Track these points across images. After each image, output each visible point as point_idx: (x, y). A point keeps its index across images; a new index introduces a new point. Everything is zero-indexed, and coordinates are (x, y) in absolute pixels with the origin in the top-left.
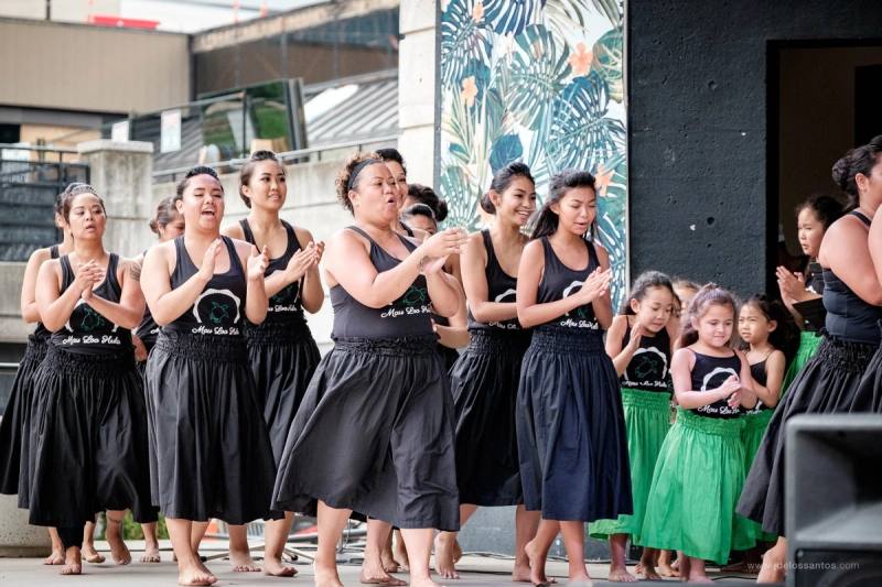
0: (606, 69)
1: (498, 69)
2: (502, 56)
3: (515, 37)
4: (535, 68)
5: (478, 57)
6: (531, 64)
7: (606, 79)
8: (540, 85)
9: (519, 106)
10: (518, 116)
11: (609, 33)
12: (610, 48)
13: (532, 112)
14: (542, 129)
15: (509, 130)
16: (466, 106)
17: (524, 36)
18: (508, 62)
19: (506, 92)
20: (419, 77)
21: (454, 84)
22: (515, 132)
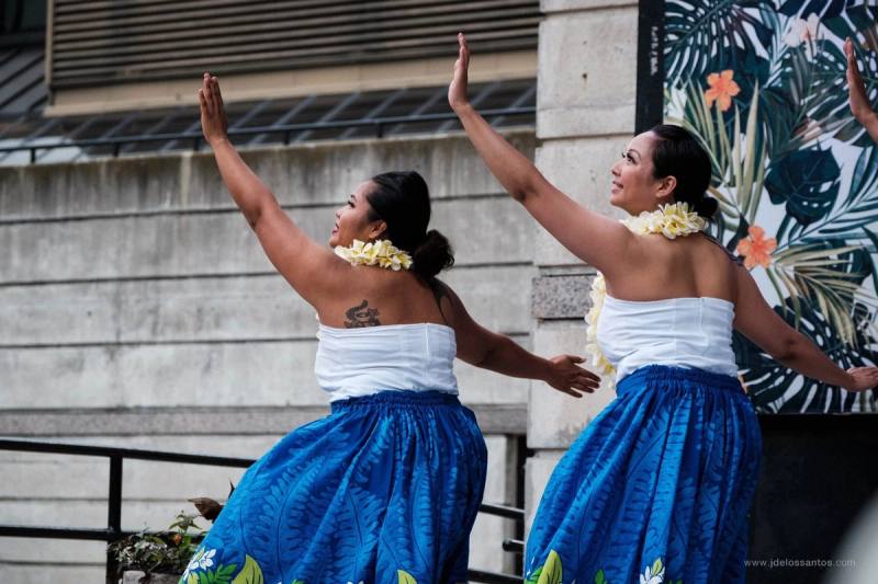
1: (786, 63)
2: (794, 42)
3: (822, 20)
4: (867, 65)
5: (740, 43)
9: (834, 112)
10: (829, 127)
15: (814, 142)
16: (713, 110)
17: (843, 20)
18: (808, 53)
19: (802, 95)
20: (583, 72)
21: (690, 80)
22: (824, 147)
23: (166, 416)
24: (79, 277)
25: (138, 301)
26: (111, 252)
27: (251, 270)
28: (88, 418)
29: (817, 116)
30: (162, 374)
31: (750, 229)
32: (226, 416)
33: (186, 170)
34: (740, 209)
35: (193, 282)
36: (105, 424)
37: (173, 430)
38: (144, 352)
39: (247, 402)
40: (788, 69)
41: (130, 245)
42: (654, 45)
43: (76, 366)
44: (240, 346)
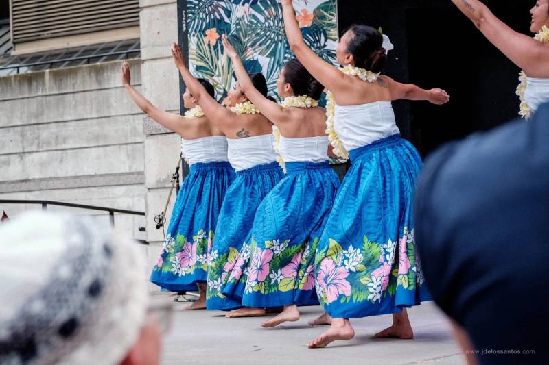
0: (324, 23)
1: (237, 24)
2: (239, 15)
3: (250, 6)
4: (269, 23)
5: (218, 17)
6: (266, 20)
7: (325, 28)
8: (274, 32)
9: (258, 44)
10: (256, 50)
11: (325, 3)
12: (326, 11)
13: (268, 47)
14: (277, 57)
15: (251, 57)
16: (209, 45)
17: (259, 6)
18: (246, 20)
19: (245, 37)
20: (157, 31)
21: (198, 33)
22: (255, 59)
23: (45, 182)
24: (6, 125)
25: (31, 134)
26: (18, 114)
27: (77, 118)
28: (13, 185)
29: (252, 46)
30: (43, 164)
31: (228, 94)
32: (70, 180)
33: (47, 77)
34: (223, 85)
35: (53, 125)
36: (21, 187)
37: (48, 188)
38: (34, 155)
39: (78, 174)
40: (238, 27)
41: (26, 109)
42: (184, 19)
43: (7, 163)
44: (74, 151)
